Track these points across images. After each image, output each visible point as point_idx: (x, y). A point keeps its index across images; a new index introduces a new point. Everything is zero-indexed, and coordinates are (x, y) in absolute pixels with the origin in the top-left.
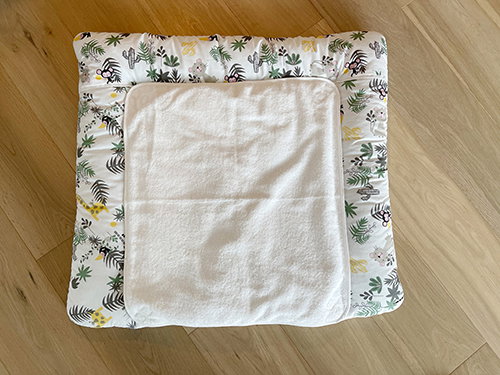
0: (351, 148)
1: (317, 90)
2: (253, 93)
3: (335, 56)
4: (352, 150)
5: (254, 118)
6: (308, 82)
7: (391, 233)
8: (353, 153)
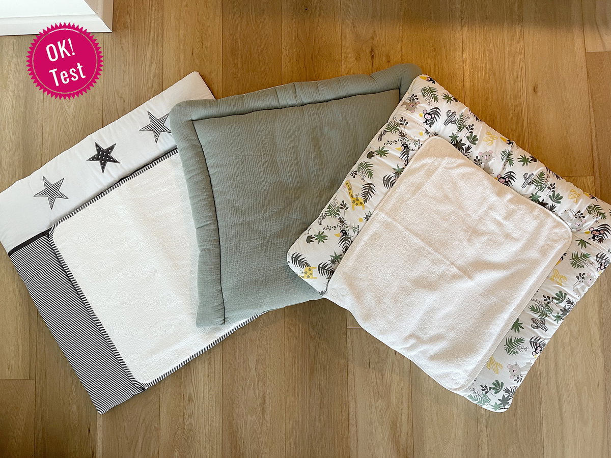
0: (550, 287)
1: (556, 230)
2: (510, 201)
3: (587, 216)
4: (549, 289)
5: (499, 218)
6: (555, 221)
7: (533, 362)
8: (549, 291)
